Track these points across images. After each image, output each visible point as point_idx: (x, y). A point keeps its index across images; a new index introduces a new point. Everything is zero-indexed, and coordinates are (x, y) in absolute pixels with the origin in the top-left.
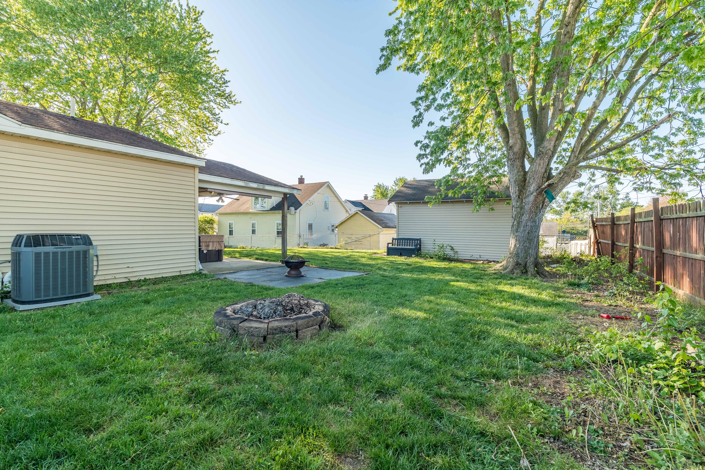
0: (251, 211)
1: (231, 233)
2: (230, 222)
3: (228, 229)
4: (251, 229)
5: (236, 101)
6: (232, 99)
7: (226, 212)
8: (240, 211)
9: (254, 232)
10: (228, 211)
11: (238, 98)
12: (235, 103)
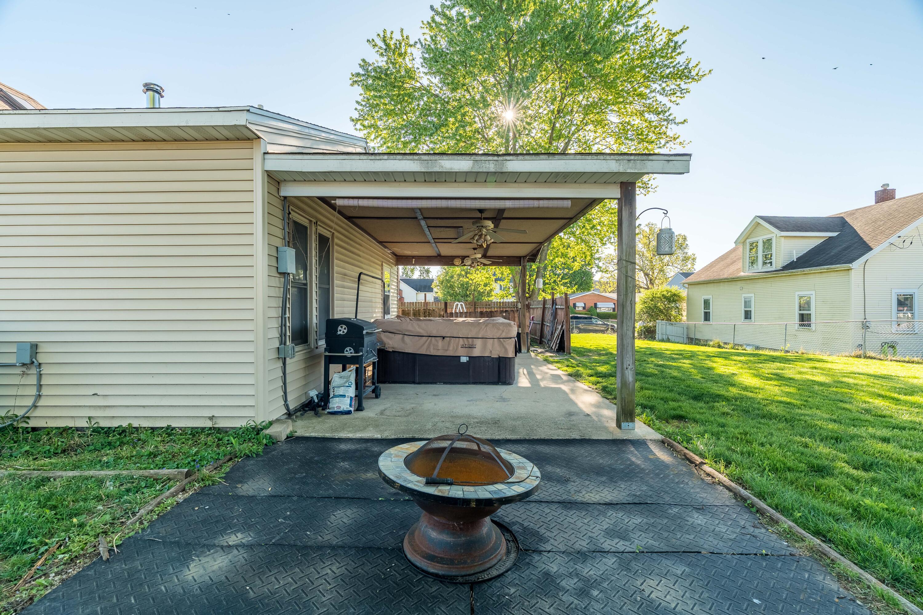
0: (742, 274)
1: (707, 317)
2: (706, 297)
3: (703, 311)
4: (743, 309)
5: (701, 73)
6: (693, 73)
7: (698, 280)
8: (722, 277)
9: (748, 315)
10: (703, 278)
11: (704, 68)
12: (697, 79)
